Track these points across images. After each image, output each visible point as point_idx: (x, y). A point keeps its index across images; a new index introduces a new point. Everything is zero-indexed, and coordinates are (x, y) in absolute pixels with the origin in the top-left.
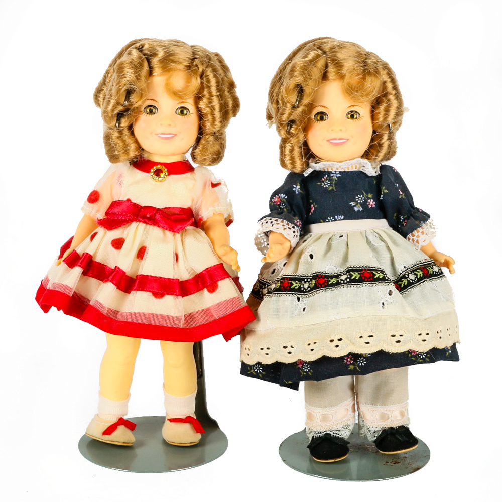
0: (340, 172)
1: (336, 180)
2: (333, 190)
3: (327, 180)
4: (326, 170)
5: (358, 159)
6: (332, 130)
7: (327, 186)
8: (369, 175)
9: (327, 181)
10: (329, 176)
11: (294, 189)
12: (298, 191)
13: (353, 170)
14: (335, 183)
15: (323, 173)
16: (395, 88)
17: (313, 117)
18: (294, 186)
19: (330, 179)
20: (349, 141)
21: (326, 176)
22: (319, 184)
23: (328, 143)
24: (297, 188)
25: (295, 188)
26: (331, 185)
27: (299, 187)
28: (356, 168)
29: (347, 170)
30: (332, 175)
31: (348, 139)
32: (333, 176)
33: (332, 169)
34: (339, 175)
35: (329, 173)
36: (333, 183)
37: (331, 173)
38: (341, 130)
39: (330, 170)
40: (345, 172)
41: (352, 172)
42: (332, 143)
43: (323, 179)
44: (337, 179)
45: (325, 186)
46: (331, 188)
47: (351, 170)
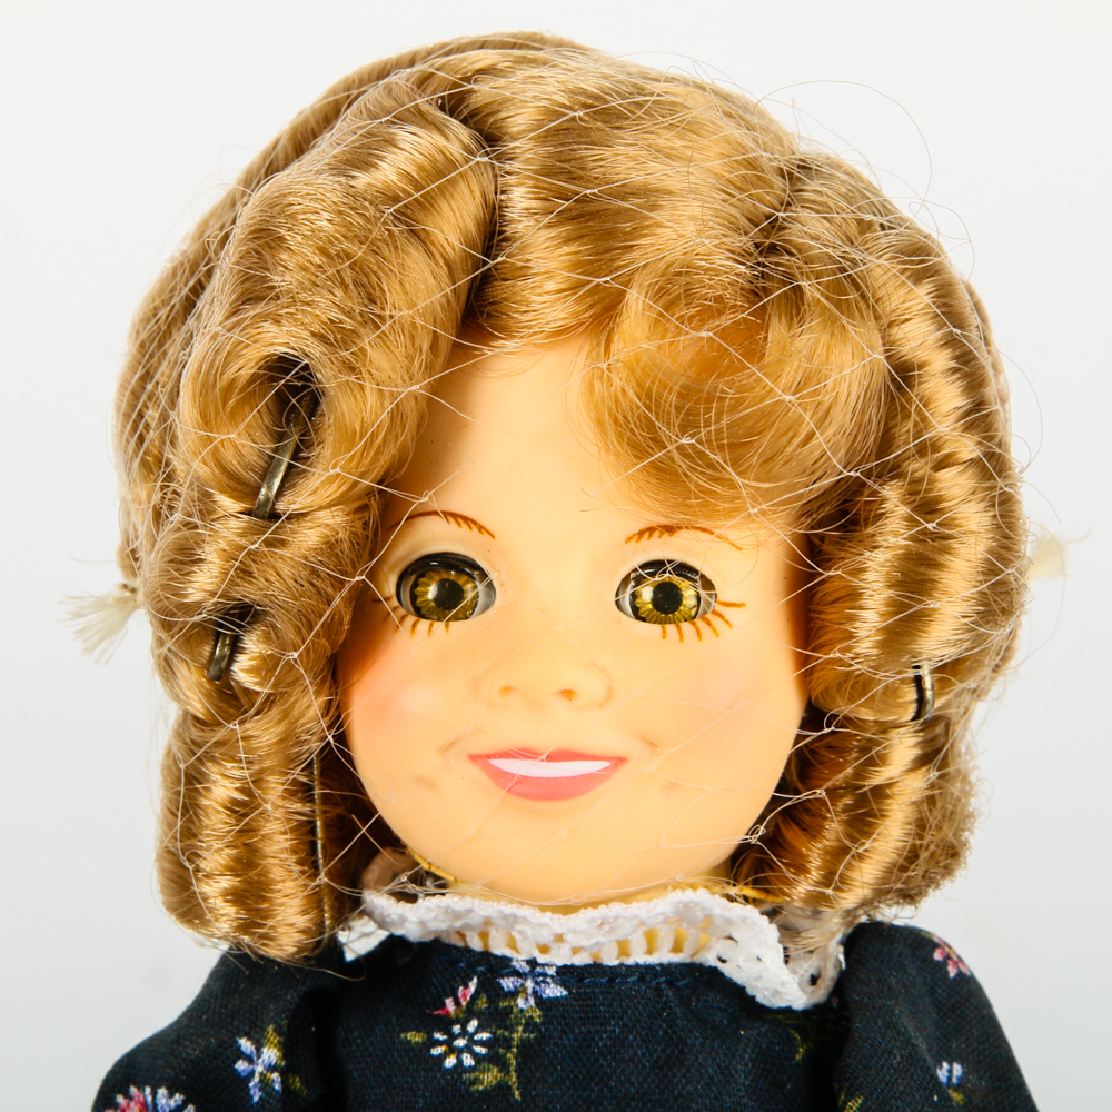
0: (566, 974)
1: (530, 1025)
2: (502, 1089)
3: (470, 1012)
4: (476, 944)
5: (689, 895)
6: (507, 690)
7: (468, 1060)
8: (760, 999)
9: (473, 1025)
10: (489, 987)
11: (241, 1065)
12: (265, 1084)
13: (653, 959)
14: (524, 1044)
15: (453, 963)
16: (979, 417)
17: (390, 587)
18: (246, 1045)
19: (497, 1014)
20: (624, 770)
21: (473, 986)
22: (415, 1037)
23: (474, 771)
24: (262, 1060)
25: (250, 1059)
26: (494, 1059)
27: (271, 1054)
28: (677, 949)
29: (611, 959)
30: (508, 983)
31: (619, 761)
32: (514, 994)
33: (513, 945)
34: (554, 991)
35: (495, 966)
36: (507, 1043)
37: (502, 965)
38: (568, 694)
39: (499, 948)
40: (596, 968)
41: (646, 972)
42: (500, 777)
43: (449, 1003)
44: (537, 1015)
45: (450, 1062)
46: (490, 1077)
47: (639, 957)
